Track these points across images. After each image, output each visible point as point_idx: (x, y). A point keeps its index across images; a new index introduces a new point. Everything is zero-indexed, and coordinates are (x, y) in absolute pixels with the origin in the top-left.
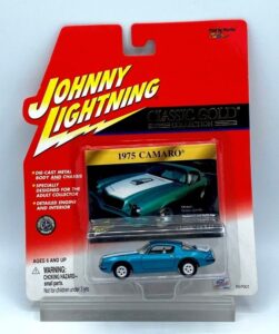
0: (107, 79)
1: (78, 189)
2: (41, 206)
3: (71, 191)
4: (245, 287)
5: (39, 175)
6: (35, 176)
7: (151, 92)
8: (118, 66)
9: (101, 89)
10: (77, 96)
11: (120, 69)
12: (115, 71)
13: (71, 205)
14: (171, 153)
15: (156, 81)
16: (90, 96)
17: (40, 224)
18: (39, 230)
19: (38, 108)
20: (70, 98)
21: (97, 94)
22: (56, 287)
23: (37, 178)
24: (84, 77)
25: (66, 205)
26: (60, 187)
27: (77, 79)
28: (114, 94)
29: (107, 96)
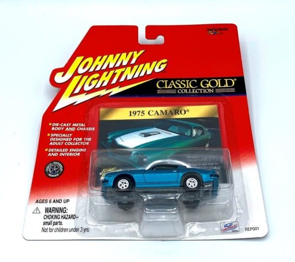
0: (124, 58)
1: (90, 139)
2: (52, 153)
3: (83, 141)
4: (255, 229)
5: (55, 126)
6: (51, 127)
7: (160, 68)
8: (133, 50)
9: (118, 65)
10: (98, 69)
11: (135, 53)
12: (131, 54)
13: (81, 153)
14: (176, 112)
15: (165, 61)
16: (108, 69)
17: (48, 168)
18: (46, 173)
19: (63, 76)
20: (91, 70)
21: (114, 68)
22: (55, 227)
23: (53, 129)
24: (105, 57)
25: (76, 153)
26: (72, 137)
27: (99, 58)
28: (129, 69)
29: (123, 70)
